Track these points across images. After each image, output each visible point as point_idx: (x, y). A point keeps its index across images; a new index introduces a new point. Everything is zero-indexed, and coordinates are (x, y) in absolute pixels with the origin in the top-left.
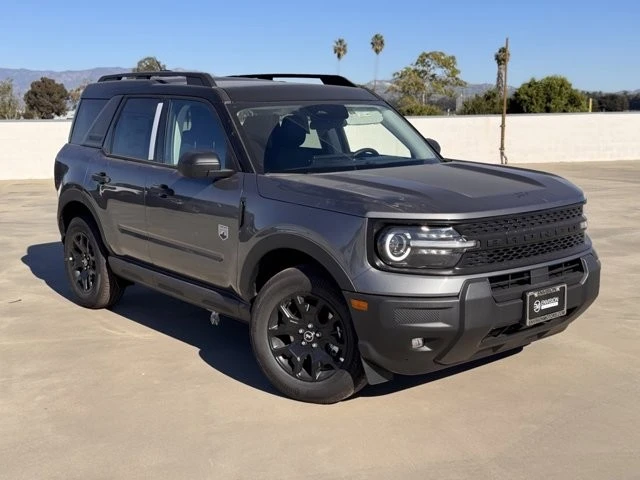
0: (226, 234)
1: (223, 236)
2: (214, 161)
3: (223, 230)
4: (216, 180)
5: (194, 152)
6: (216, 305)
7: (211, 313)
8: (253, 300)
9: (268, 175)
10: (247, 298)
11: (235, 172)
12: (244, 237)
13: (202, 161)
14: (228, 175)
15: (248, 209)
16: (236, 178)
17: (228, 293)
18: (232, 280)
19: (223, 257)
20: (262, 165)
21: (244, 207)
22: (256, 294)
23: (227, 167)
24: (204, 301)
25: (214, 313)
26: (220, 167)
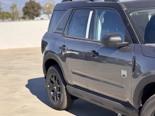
0: (126, 75)
1: (124, 76)
2: (119, 38)
3: (124, 72)
4: (120, 48)
5: (109, 34)
6: (120, 110)
7: (117, 114)
8: (140, 109)
9: (147, 45)
10: (137, 107)
11: (130, 44)
12: (135, 76)
13: (113, 39)
14: (127, 45)
15: (136, 62)
16: (130, 46)
17: (127, 104)
18: (129, 98)
19: (124, 86)
20: (143, 39)
21: (135, 61)
22: (141, 105)
23: (125, 41)
24: (114, 108)
25: (119, 114)
26: (122, 41)
